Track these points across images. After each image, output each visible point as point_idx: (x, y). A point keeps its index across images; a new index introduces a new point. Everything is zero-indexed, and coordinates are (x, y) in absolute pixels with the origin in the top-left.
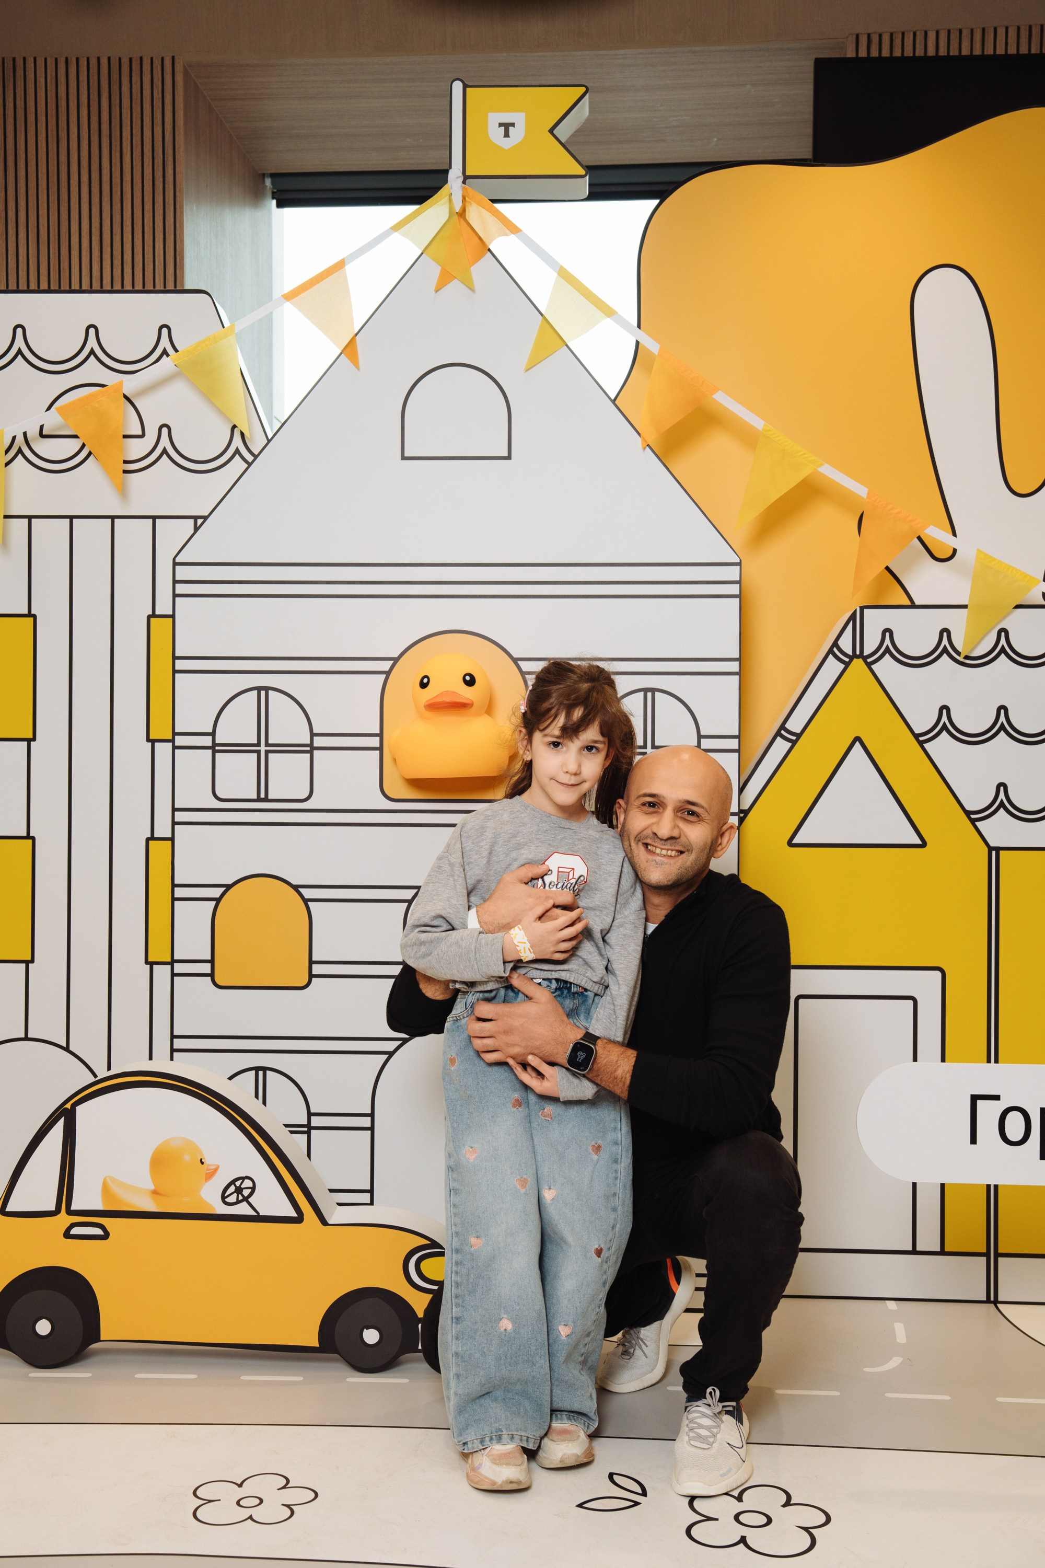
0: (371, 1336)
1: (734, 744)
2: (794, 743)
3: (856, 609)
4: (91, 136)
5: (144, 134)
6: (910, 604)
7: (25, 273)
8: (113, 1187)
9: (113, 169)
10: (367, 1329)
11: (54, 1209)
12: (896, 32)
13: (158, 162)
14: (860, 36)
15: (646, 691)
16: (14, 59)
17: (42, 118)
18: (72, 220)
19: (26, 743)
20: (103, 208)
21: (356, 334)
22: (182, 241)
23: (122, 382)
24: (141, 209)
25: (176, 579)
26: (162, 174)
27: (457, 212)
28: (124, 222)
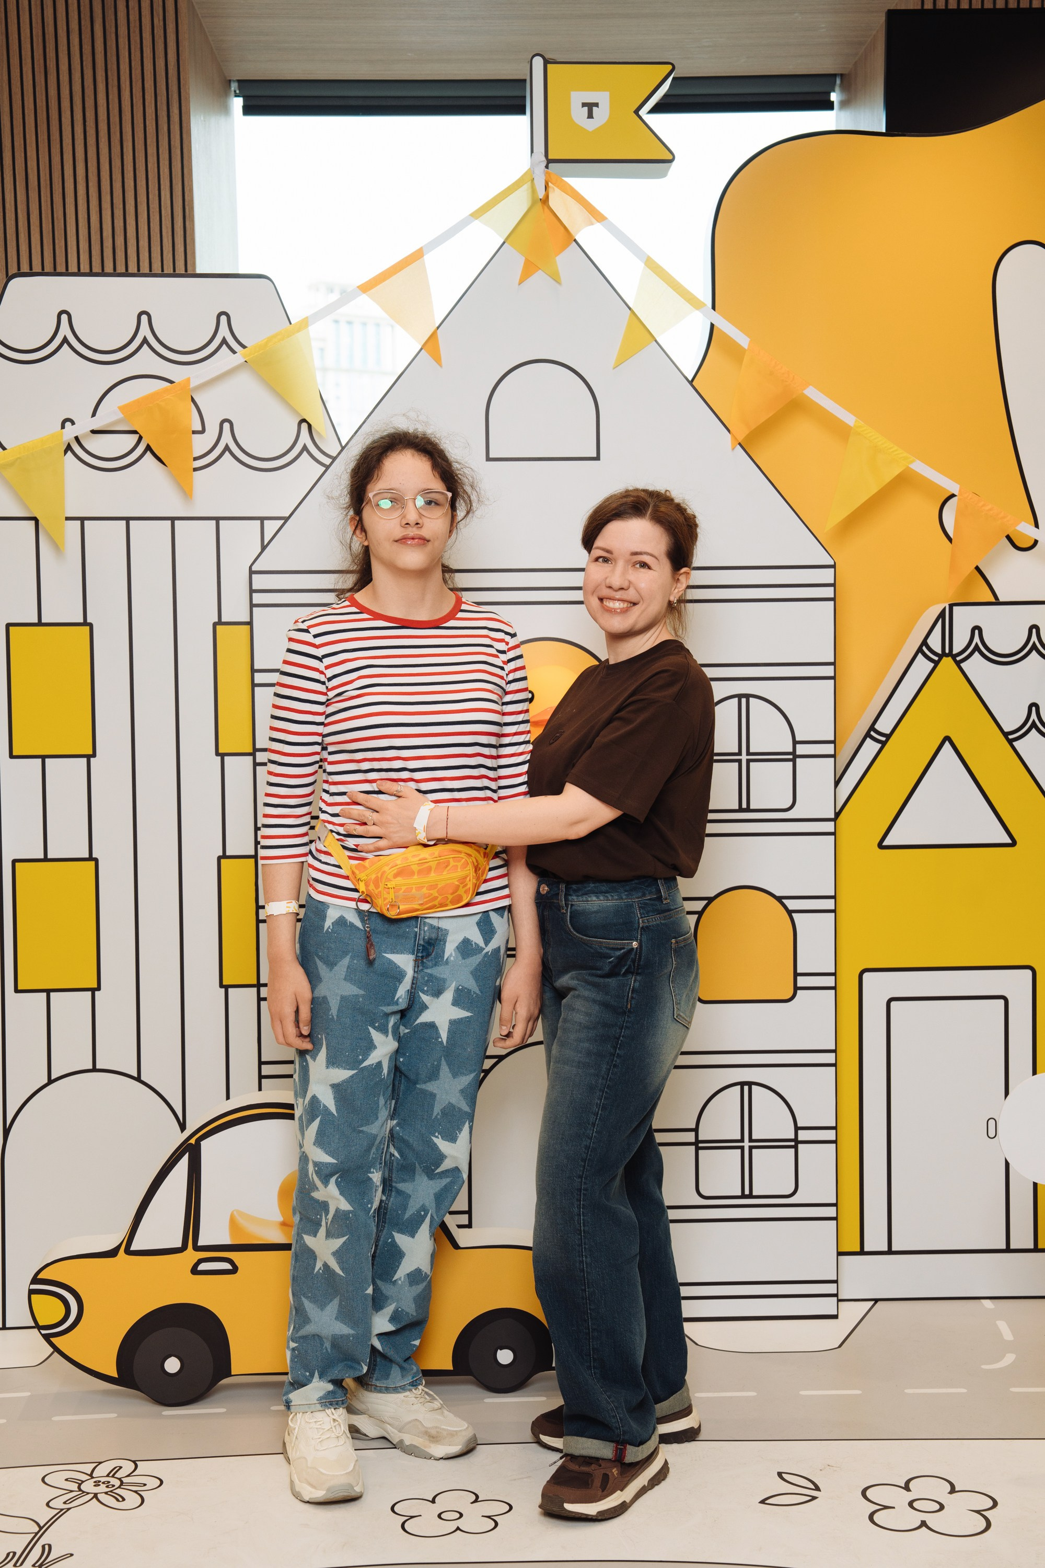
0: (505, 1357)
1: (829, 749)
2: (884, 744)
3: (944, 609)
4: (85, 68)
5: (145, 67)
7: (13, 223)
8: (241, 1221)
9: (110, 106)
10: (501, 1350)
11: (180, 1246)
13: (161, 99)
15: (740, 697)
19: (85, 760)
20: (100, 150)
21: (438, 328)
22: (191, 190)
23: (189, 378)
24: (144, 151)
25: (253, 588)
26: (166, 113)
27: (541, 199)
28: (125, 167)
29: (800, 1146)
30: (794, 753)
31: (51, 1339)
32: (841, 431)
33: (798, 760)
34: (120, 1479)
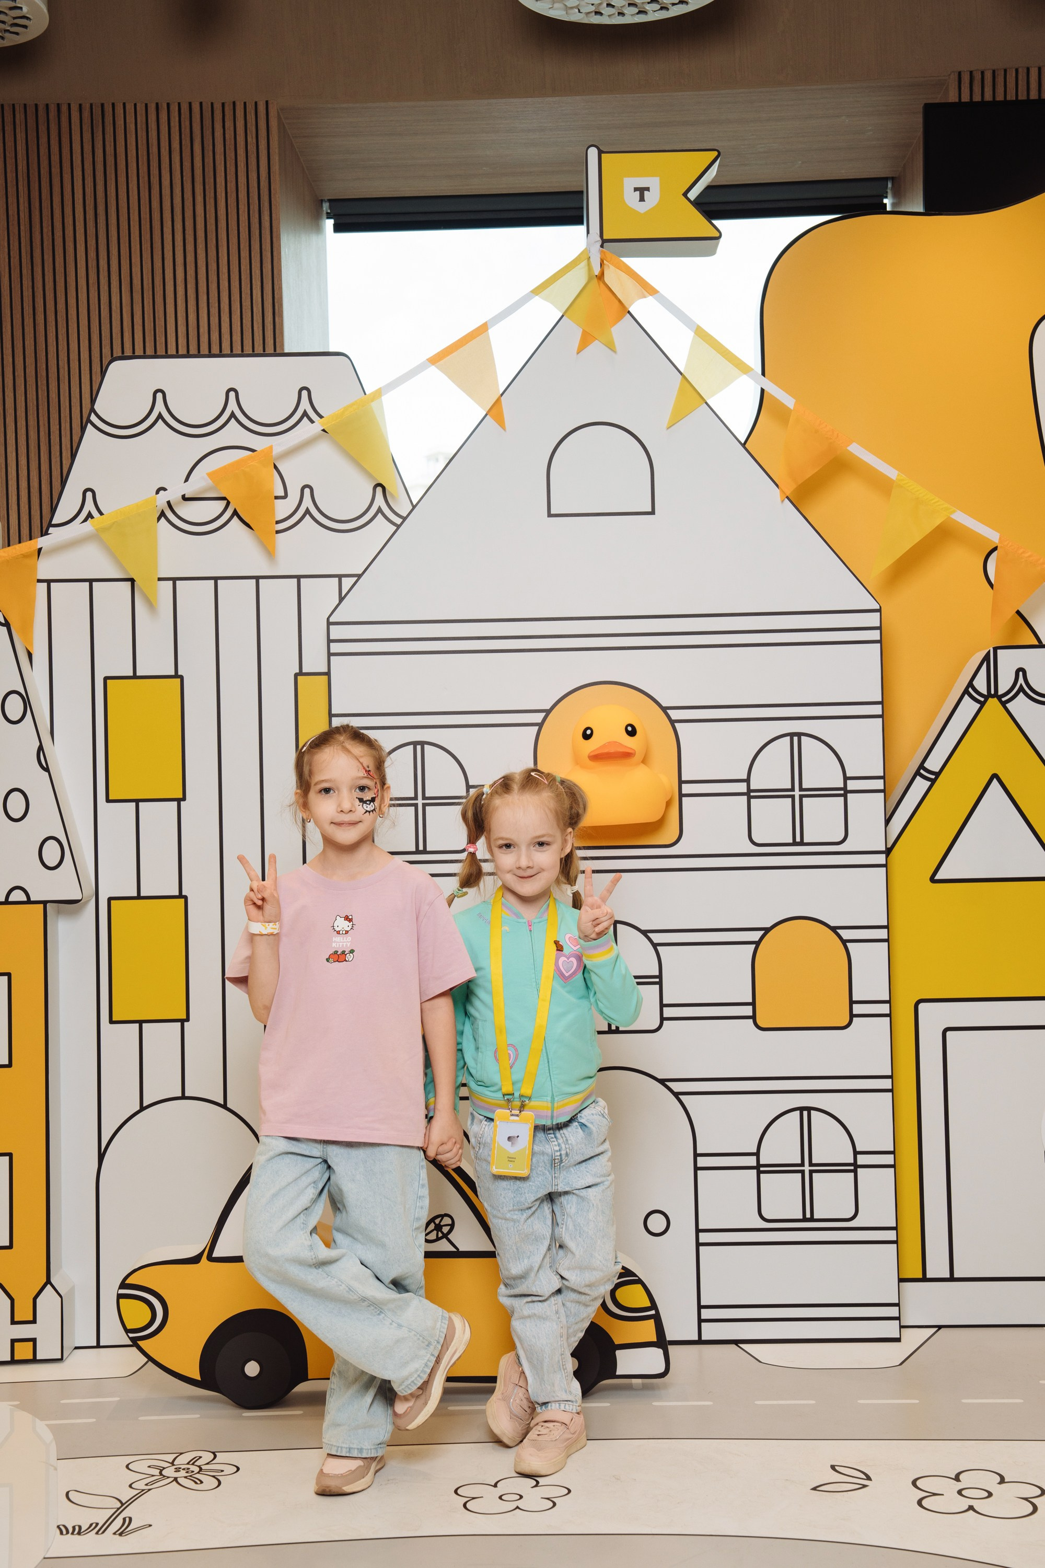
1: (879, 784)
2: (933, 782)
3: (989, 651)
4: (185, 183)
5: (239, 180)
6: (1037, 643)
7: (119, 323)
9: (207, 216)
12: (998, 69)
13: (254, 209)
14: (962, 73)
15: (792, 735)
16: (102, 105)
17: (132, 166)
18: (166, 268)
19: (175, 803)
20: (198, 255)
21: (502, 395)
22: (280, 288)
23: (272, 446)
24: (237, 256)
25: (331, 638)
26: (258, 220)
27: (596, 276)
28: (220, 269)
29: (859, 1170)
30: (845, 788)
31: (138, 1342)
32: (882, 485)
33: (848, 794)
34: (199, 1467)
